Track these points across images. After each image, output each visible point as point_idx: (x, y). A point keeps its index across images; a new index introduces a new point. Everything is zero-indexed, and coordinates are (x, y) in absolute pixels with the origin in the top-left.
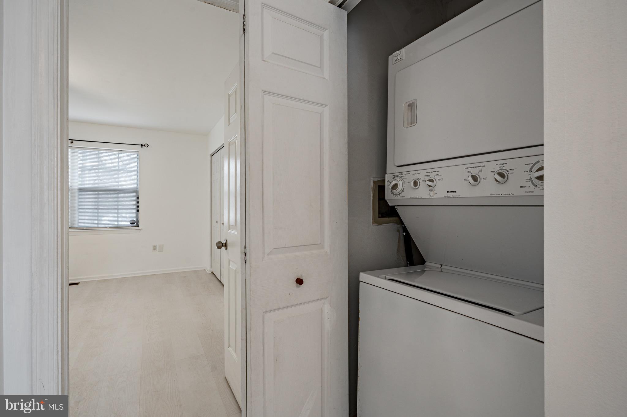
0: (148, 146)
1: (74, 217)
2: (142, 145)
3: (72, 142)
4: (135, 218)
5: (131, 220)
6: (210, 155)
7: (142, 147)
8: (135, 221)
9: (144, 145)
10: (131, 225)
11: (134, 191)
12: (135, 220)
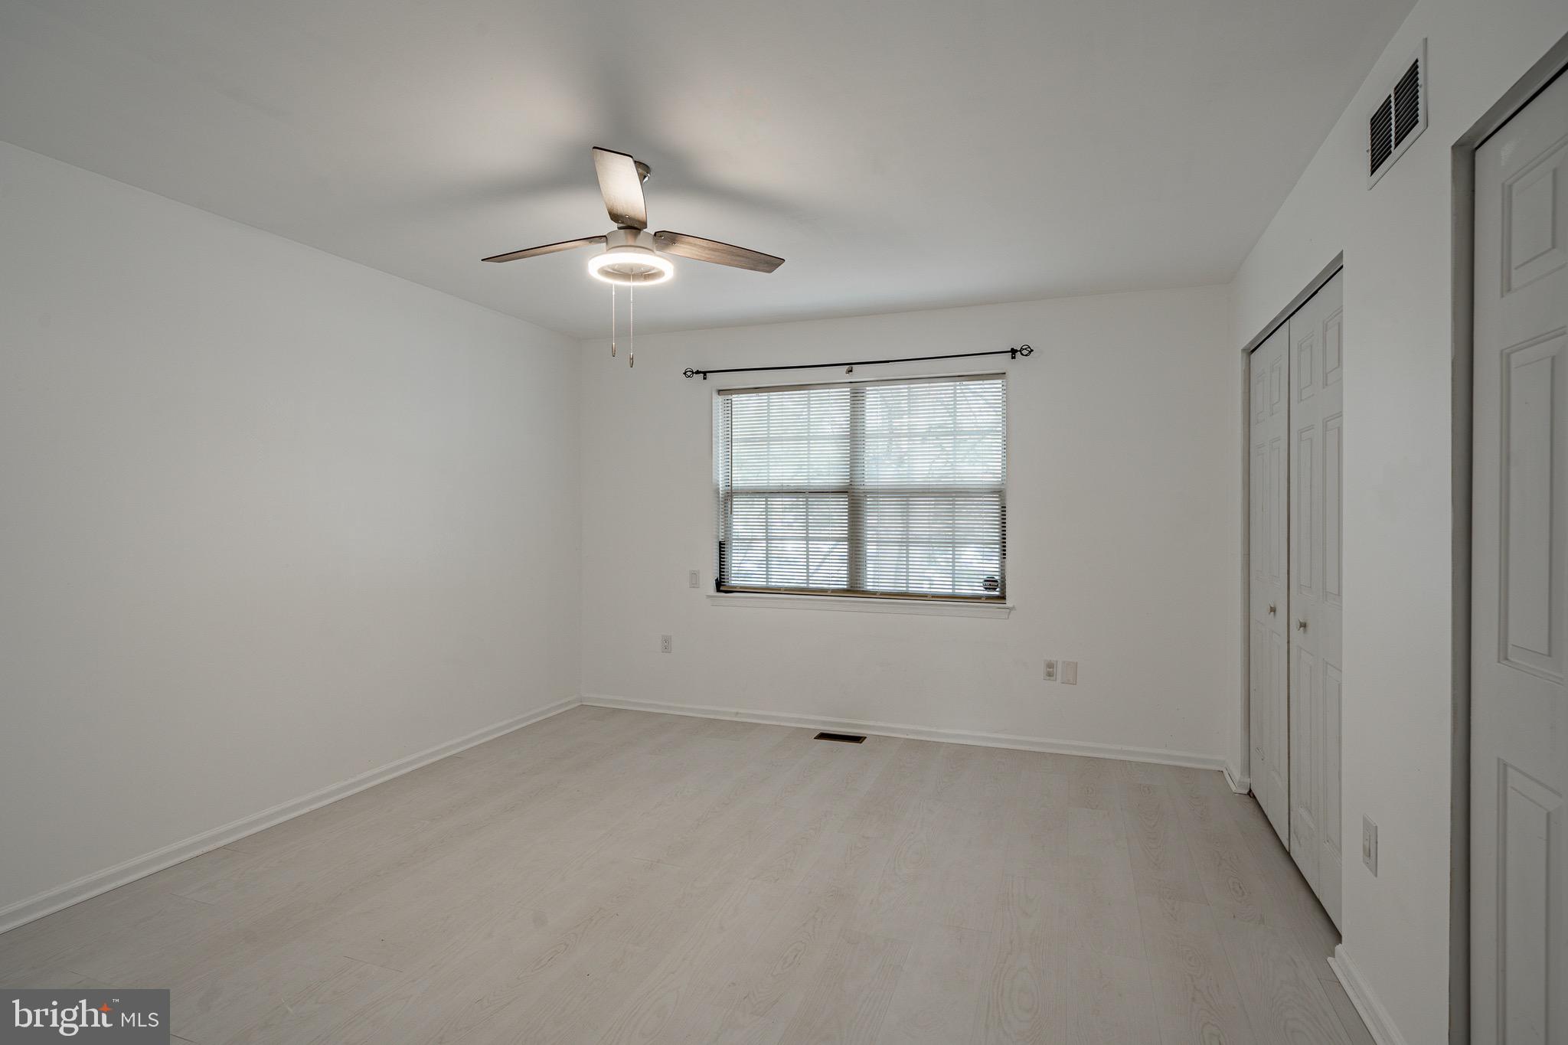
0: (1032, 351)
1: (858, 563)
2: (1013, 352)
3: (851, 371)
4: (997, 574)
5: (985, 577)
6: (1244, 350)
7: (1013, 358)
8: (996, 581)
9: (1020, 351)
10: (986, 592)
11: (994, 492)
12: (997, 578)
